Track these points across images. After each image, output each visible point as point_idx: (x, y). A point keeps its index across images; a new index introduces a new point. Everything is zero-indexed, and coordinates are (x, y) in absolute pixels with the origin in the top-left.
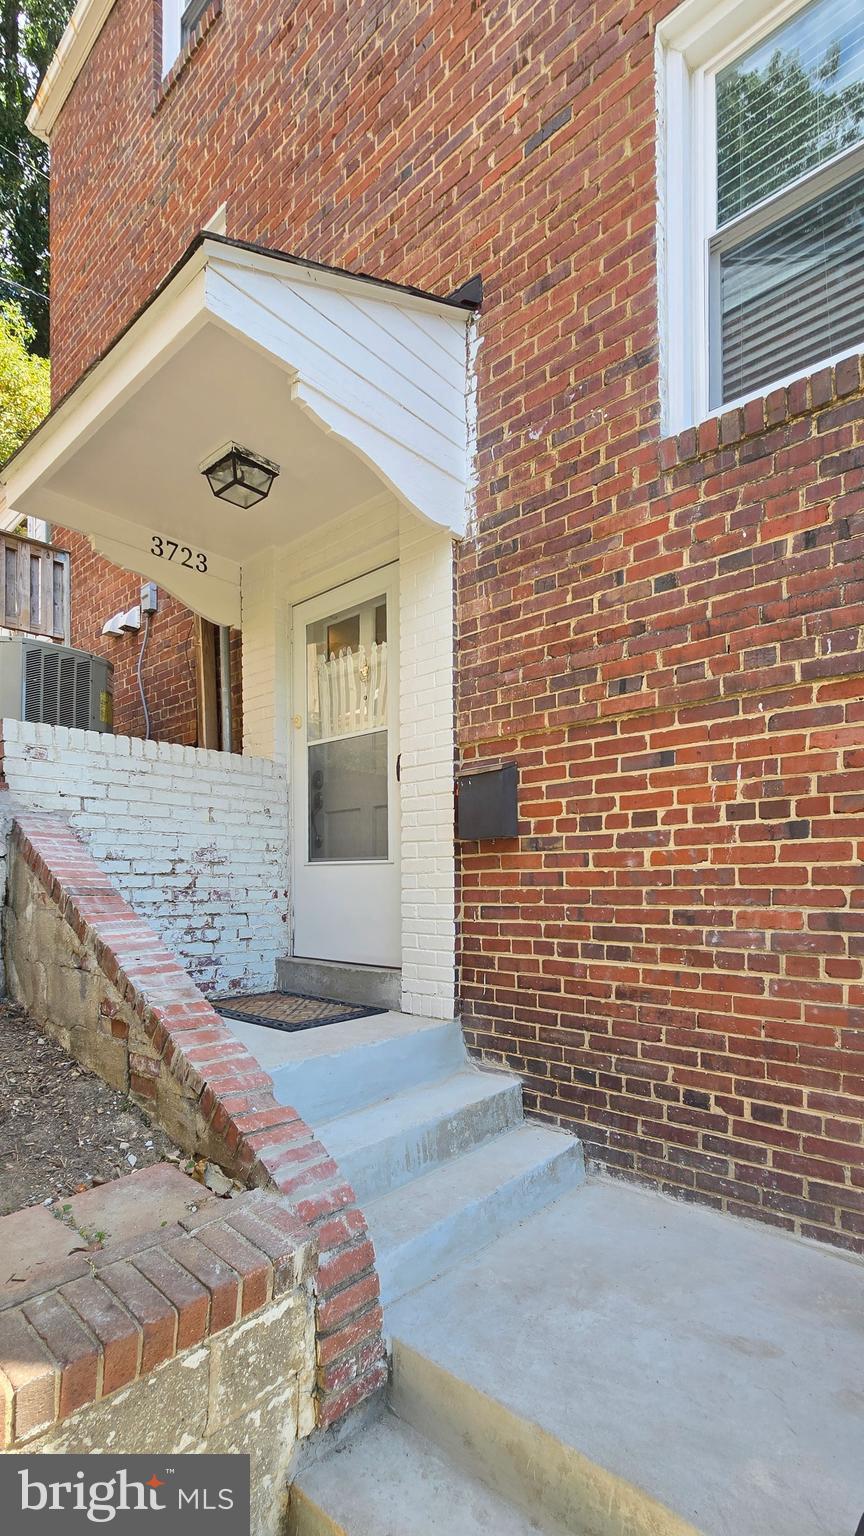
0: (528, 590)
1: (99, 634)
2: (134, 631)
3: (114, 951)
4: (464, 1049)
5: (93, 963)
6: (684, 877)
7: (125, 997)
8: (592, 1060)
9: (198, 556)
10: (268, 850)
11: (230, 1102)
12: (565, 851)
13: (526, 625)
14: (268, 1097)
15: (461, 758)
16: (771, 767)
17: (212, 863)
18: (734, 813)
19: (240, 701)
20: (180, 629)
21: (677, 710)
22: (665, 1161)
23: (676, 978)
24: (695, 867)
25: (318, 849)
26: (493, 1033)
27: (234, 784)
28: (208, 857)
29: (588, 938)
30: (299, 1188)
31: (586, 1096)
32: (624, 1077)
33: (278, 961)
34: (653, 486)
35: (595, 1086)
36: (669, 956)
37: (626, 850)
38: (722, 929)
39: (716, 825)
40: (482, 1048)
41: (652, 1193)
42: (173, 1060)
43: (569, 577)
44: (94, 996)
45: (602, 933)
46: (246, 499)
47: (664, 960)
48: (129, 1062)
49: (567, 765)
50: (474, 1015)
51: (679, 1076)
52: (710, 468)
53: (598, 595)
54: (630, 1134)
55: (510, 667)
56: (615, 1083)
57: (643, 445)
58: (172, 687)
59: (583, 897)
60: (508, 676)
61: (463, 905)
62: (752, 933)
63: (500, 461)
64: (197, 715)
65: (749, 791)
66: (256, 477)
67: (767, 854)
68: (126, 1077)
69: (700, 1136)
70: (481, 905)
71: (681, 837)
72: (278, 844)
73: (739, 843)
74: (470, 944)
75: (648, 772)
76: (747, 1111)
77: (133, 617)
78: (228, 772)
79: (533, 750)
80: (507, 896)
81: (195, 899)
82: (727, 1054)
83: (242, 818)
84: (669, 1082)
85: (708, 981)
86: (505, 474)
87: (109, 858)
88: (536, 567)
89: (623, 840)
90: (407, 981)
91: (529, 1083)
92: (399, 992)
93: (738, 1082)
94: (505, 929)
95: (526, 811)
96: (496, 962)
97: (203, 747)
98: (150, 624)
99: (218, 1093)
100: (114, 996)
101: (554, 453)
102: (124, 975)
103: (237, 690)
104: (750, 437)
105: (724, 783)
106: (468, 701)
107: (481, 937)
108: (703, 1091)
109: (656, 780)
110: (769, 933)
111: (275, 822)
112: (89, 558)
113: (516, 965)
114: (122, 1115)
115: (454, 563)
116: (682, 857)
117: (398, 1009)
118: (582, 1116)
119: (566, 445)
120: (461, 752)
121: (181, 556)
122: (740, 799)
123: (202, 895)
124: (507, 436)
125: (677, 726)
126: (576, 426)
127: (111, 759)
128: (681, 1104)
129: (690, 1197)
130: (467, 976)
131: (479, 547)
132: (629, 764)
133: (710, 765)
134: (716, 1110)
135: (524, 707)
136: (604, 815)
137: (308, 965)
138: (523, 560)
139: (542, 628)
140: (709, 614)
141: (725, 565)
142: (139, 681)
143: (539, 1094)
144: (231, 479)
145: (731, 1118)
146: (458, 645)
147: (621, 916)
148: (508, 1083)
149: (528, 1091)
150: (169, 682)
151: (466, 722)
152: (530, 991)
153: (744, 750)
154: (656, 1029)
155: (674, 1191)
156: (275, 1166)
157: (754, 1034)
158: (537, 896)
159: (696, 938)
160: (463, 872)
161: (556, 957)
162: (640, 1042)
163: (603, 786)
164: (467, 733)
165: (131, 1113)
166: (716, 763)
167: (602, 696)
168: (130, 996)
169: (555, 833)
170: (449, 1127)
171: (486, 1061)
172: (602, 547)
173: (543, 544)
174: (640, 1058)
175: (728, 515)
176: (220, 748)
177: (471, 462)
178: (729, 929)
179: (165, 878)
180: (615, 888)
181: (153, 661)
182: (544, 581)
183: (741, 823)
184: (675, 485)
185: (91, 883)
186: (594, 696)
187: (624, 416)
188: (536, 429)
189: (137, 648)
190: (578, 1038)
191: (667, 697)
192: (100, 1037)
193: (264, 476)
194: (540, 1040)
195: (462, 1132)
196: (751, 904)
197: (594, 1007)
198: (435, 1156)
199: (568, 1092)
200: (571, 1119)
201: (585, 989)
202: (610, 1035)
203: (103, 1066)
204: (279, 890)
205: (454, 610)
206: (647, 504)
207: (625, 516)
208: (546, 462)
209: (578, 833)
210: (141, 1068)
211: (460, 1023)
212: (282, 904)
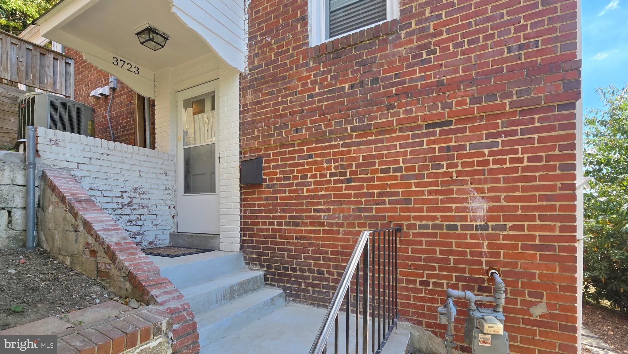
0: (266, 94)
1: (89, 95)
2: (106, 96)
3: (91, 222)
4: (243, 263)
5: (81, 228)
6: (317, 197)
7: (96, 240)
8: (288, 262)
9: (135, 67)
10: (166, 189)
11: (141, 276)
12: (278, 189)
13: (265, 107)
14: (157, 275)
15: (243, 154)
16: (342, 160)
17: (140, 194)
18: (331, 175)
19: (154, 129)
20: (127, 97)
21: (314, 140)
22: (311, 295)
23: (314, 231)
24: (320, 193)
25: (188, 189)
26: (254, 256)
27: (151, 162)
28: (138, 191)
29: (286, 219)
30: (167, 303)
31: (286, 275)
32: (298, 267)
33: (171, 234)
34: (306, 63)
35: (288, 271)
36: (312, 224)
37: (298, 188)
38: (328, 214)
39: (326, 179)
40: (250, 262)
41: (307, 306)
42: (117, 262)
43: (280, 91)
44: (81, 241)
45: (291, 217)
46: (155, 47)
47: (311, 225)
48: (97, 266)
49: (279, 158)
50: (247, 250)
51: (315, 265)
52: (324, 59)
53: (289, 98)
54: (300, 287)
55: (260, 121)
56: (294, 270)
57: (304, 48)
58: (124, 121)
59: (285, 205)
60: (259, 125)
61: (243, 209)
62: (337, 215)
63: (256, 47)
64: (135, 134)
65: (336, 168)
66: (159, 39)
67: (341, 189)
68: (96, 272)
69: (322, 284)
70: (249, 209)
71: (316, 183)
72: (170, 187)
73: (333, 185)
74: (246, 223)
75: (305, 161)
76: (335, 275)
77: (106, 90)
78: (148, 156)
79: (268, 152)
80: (259, 205)
81: (132, 208)
82: (329, 256)
83: (155, 176)
84: (312, 267)
85: (324, 232)
86: (258, 52)
87: (91, 189)
88: (269, 86)
89: (298, 184)
90: (222, 239)
91: (267, 273)
92: (219, 243)
93: (333, 265)
94: (258, 217)
95: (266, 174)
96: (255, 230)
97: (137, 146)
98: (114, 93)
99: (135, 273)
100: (91, 240)
101: (275, 46)
102: (95, 231)
103: (153, 124)
104: (335, 51)
105: (328, 165)
106: (244, 133)
107: (250, 221)
108: (322, 269)
109: (308, 164)
110: (341, 215)
111: (170, 178)
112: (84, 62)
113: (261, 230)
114: (94, 286)
115: (240, 82)
116: (315, 190)
117: (219, 249)
118: (284, 283)
119: (279, 44)
120: (242, 152)
121: (126, 67)
122: (333, 171)
123: (135, 206)
124: (259, 38)
125: (314, 145)
126: (282, 38)
127: (92, 147)
128: (316, 275)
129: (319, 306)
130: (245, 235)
131: (249, 77)
132: (300, 158)
133: (324, 159)
134: (326, 275)
135: (264, 136)
136: (291, 176)
137: (183, 235)
138: (264, 83)
139: (270, 109)
140: (324, 108)
141: (329, 92)
142: (108, 118)
143: (270, 276)
144: (148, 38)
145: (331, 277)
146: (241, 112)
147: (297, 211)
148: (260, 273)
149: (266, 276)
150: (122, 119)
151: (244, 141)
152: (267, 239)
153: (335, 154)
154: (308, 249)
155: (313, 305)
156: (157, 296)
157: (337, 248)
158: (269, 205)
159: (319, 218)
160: (243, 197)
161: (276, 227)
162: (303, 254)
163: (291, 165)
164: (244, 145)
165: (98, 285)
166: (326, 158)
167: (291, 134)
168: (98, 239)
169: (275, 182)
170: (234, 288)
171: (252, 267)
172: (290, 82)
173: (271, 79)
174: (303, 260)
175: (329, 76)
176: (145, 146)
177: (246, 45)
178: (330, 214)
179: (118, 199)
180: (295, 201)
181: (114, 110)
182: (272, 92)
183: (333, 178)
184: (313, 64)
185: (81, 197)
186: (288, 133)
187: (298, 37)
188: (269, 37)
189: (107, 104)
190: (283, 255)
191: (311, 135)
192: (84, 258)
193: (162, 39)
194: (271, 257)
195: (240, 290)
196: (336, 205)
197: (288, 244)
198: (228, 298)
199: (280, 275)
200: (281, 284)
201: (286, 237)
202: (293, 253)
203: (86, 270)
204: (171, 206)
205: (240, 99)
206: (305, 69)
207: (298, 72)
208: (272, 49)
209: (283, 182)
210: (103, 268)
211: (242, 253)
212: (172, 211)
